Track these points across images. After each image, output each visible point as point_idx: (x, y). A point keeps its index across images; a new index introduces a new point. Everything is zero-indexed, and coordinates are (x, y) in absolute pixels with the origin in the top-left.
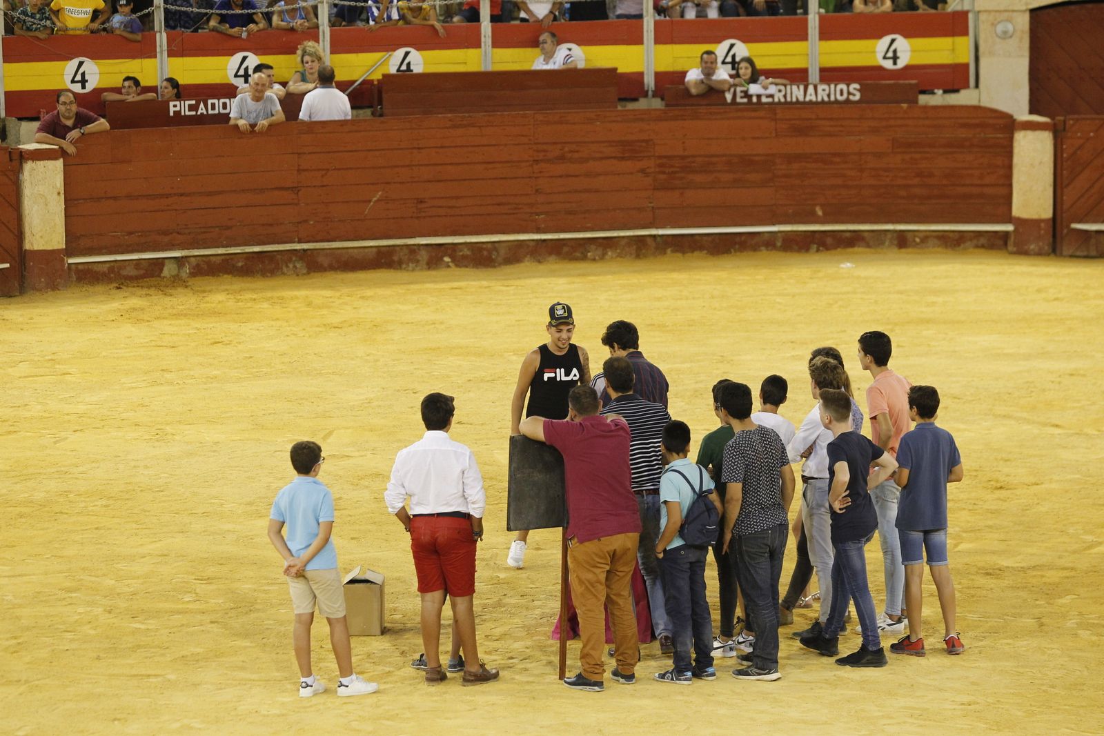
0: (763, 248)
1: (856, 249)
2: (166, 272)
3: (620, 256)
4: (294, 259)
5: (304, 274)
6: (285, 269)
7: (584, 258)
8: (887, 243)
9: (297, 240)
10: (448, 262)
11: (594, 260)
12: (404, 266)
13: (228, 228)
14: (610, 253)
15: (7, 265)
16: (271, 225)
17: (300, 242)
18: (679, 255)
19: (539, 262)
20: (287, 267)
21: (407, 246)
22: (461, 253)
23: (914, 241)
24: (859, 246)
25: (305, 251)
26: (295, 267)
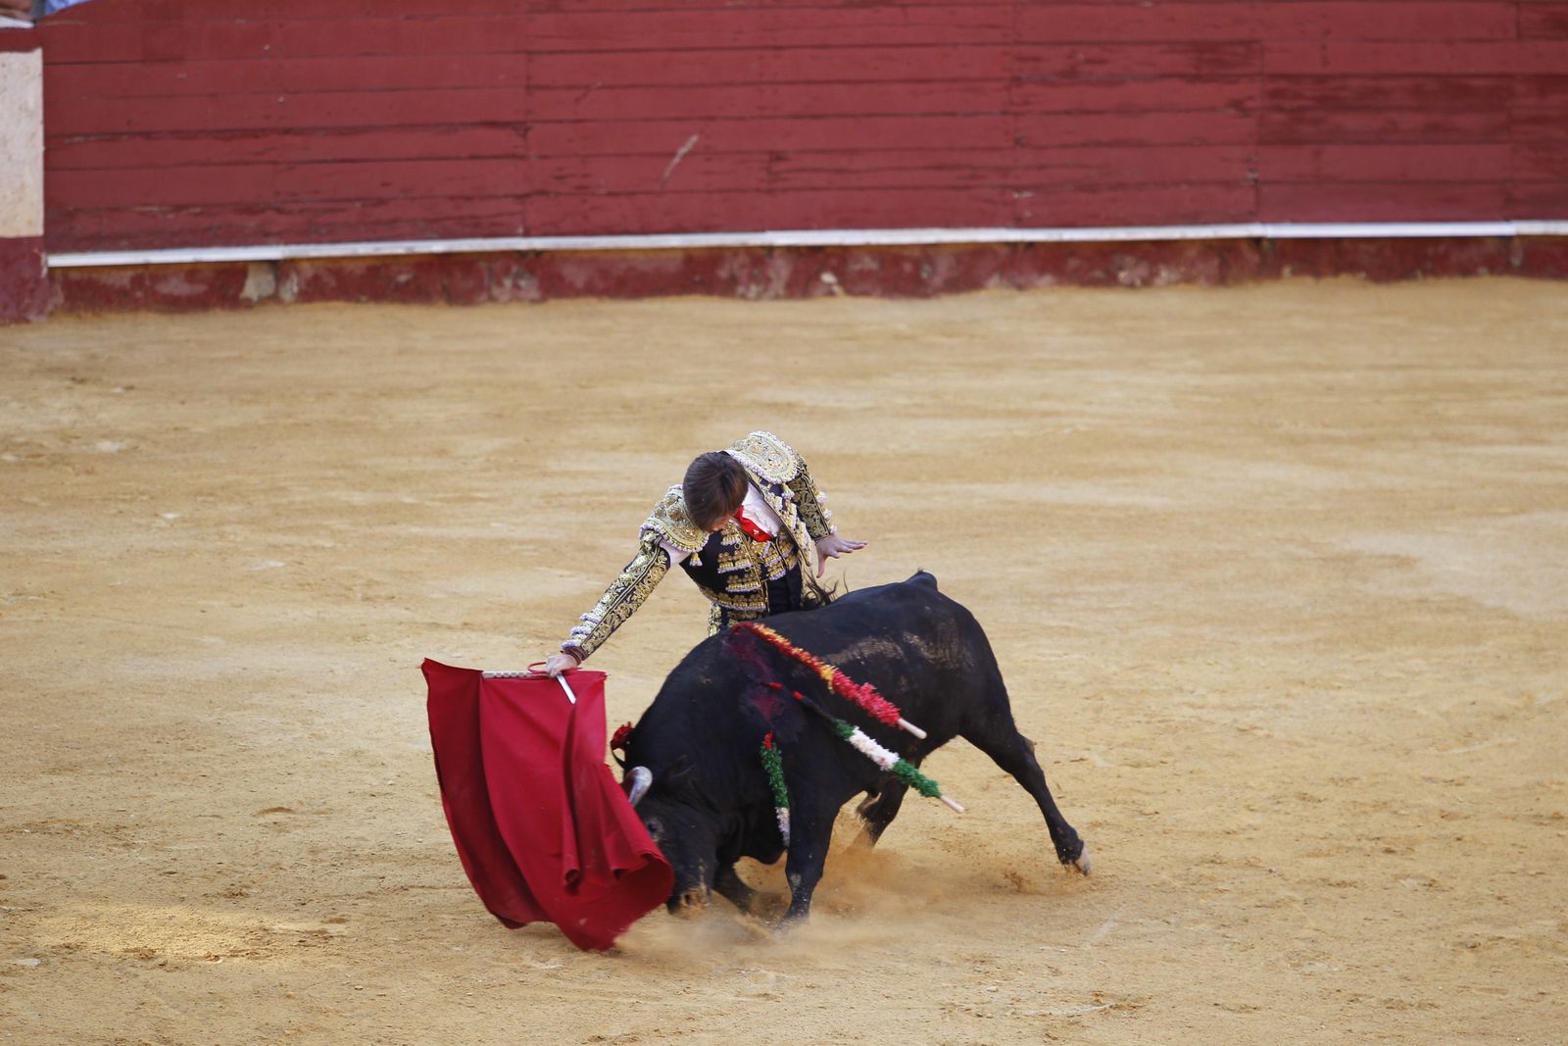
0: (1482, 270)
2: (251, 289)
3: (1188, 279)
4: (515, 269)
5: (533, 301)
6: (496, 291)
7: (1110, 281)
9: (521, 230)
10: (830, 285)
11: (1131, 286)
12: (740, 290)
13: (381, 202)
14: (1164, 274)
16: (468, 198)
17: (527, 234)
18: (1309, 280)
19: (1020, 287)
20: (500, 284)
21: (748, 250)
22: (857, 267)
25: (538, 254)
26: (516, 287)
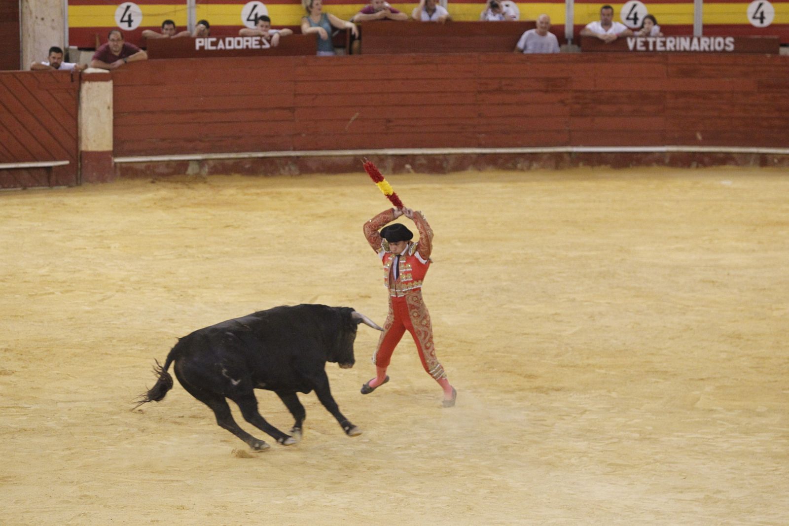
0: (654, 164)
1: (727, 167)
2: (190, 171)
3: (543, 167)
4: (290, 163)
5: (297, 175)
6: (282, 171)
7: (514, 168)
8: (751, 163)
9: (292, 148)
10: (408, 169)
11: (522, 170)
13: (239, 138)
14: (535, 165)
15: (67, 162)
16: (272, 136)
17: (294, 150)
18: (589, 168)
19: (480, 170)
20: (284, 169)
21: (378, 156)
22: (419, 162)
23: (773, 161)
24: (730, 164)
25: (298, 157)
26: (290, 169)
